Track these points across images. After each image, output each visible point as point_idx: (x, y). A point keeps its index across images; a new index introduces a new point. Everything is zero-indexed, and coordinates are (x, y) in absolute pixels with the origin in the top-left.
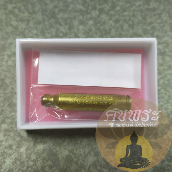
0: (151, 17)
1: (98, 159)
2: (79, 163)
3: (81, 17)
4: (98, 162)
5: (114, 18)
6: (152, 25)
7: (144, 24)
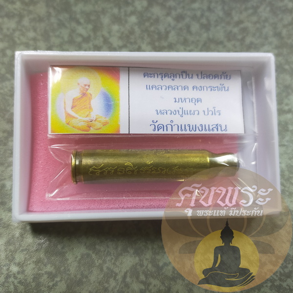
0: (241, 13)
1: (140, 260)
2: (105, 269)
3: (116, 11)
4: (142, 266)
5: (174, 13)
6: (242, 26)
7: (228, 23)
